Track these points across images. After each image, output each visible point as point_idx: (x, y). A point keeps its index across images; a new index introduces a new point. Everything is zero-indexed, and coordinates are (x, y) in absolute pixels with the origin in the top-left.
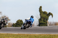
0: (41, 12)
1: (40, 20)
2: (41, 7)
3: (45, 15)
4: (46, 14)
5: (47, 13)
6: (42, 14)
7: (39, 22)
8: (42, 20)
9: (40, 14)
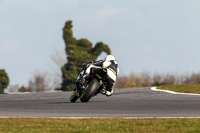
0: (71, 43)
1: (67, 68)
2: (68, 25)
3: (83, 52)
4: (86, 46)
5: (91, 44)
6: (72, 49)
7: (64, 76)
8: (75, 68)
9: (68, 50)
